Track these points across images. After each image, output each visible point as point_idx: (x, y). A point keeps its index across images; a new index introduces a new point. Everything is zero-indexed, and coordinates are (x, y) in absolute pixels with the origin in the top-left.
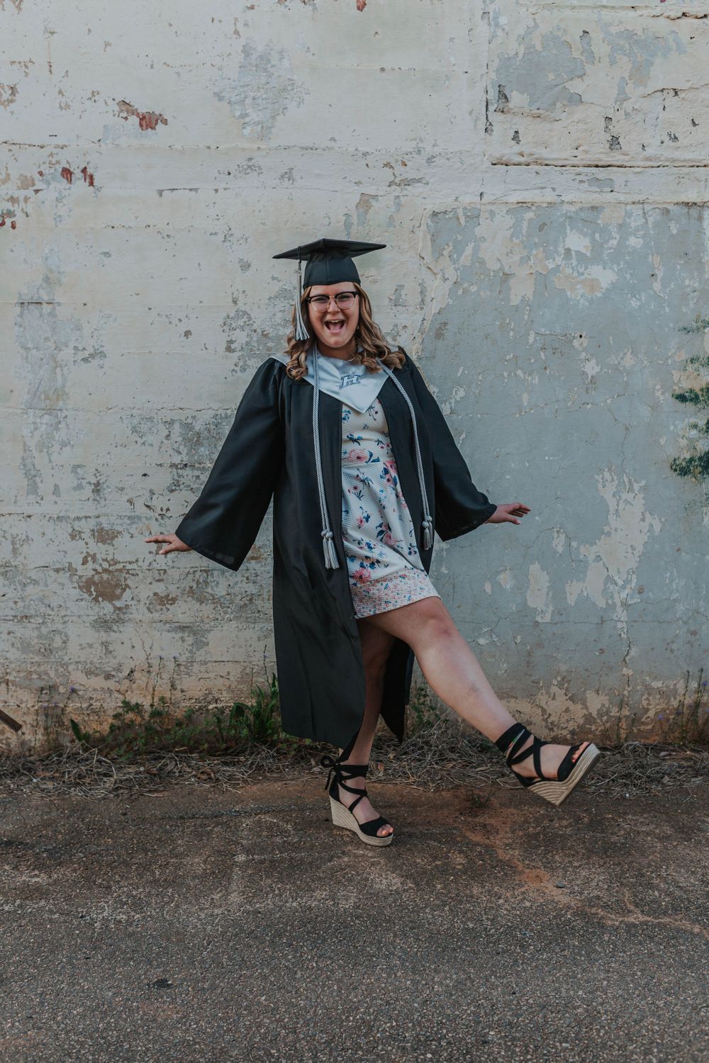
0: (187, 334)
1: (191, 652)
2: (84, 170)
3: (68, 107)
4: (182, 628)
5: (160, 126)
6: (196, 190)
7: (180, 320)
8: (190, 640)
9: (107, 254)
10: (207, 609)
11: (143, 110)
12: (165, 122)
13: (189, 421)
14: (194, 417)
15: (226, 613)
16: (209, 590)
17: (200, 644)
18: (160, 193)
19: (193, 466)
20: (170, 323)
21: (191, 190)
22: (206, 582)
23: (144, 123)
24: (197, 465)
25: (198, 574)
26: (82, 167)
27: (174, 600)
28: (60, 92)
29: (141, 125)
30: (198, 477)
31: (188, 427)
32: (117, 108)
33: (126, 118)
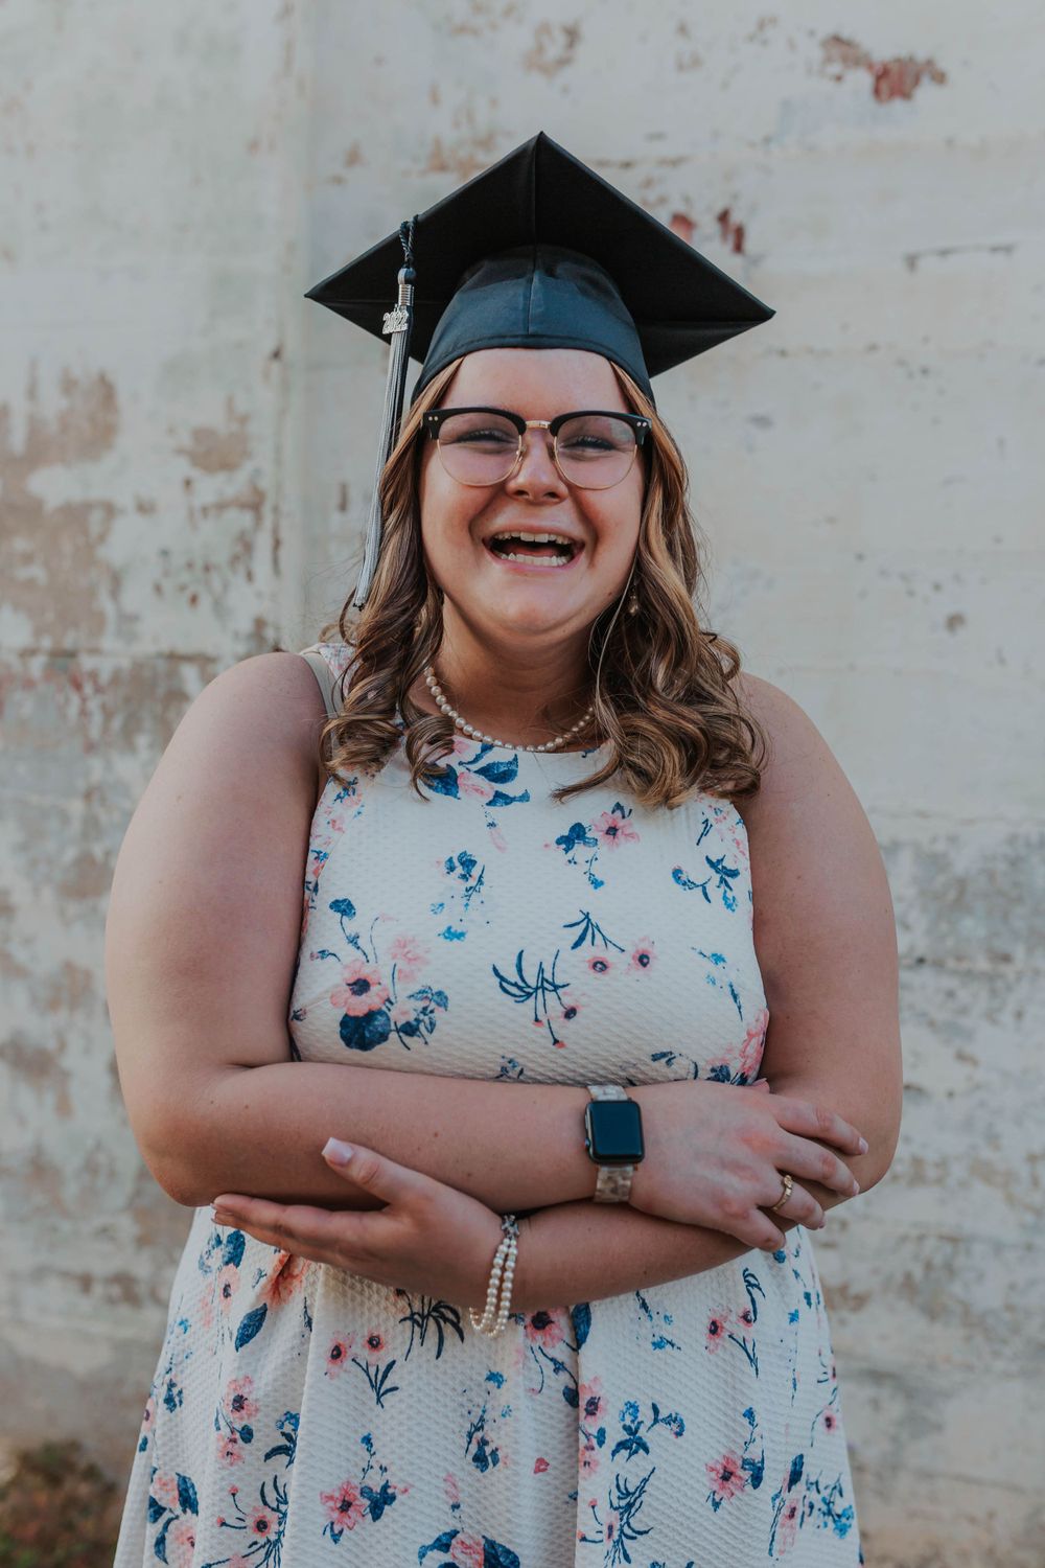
0: (954, 622)
1: (894, 1439)
2: (724, 217)
3: (696, 62)
4: (877, 1376)
5: (926, 92)
6: (1008, 249)
7: (937, 587)
8: (895, 1408)
9: (762, 421)
10: (946, 1339)
11: (883, 51)
12: (940, 78)
13: (940, 847)
14: (953, 840)
15: (996, 1354)
16: (957, 1288)
17: (918, 1424)
18: (912, 261)
19: (939, 965)
20: (911, 593)
21: (995, 250)
22: (950, 1270)
23: (884, 86)
24: (951, 964)
25: (931, 1244)
26: (719, 208)
27: (860, 1302)
28: (683, 30)
29: (877, 92)
30: (951, 994)
31: (935, 862)
32: (817, 54)
33: (839, 78)
